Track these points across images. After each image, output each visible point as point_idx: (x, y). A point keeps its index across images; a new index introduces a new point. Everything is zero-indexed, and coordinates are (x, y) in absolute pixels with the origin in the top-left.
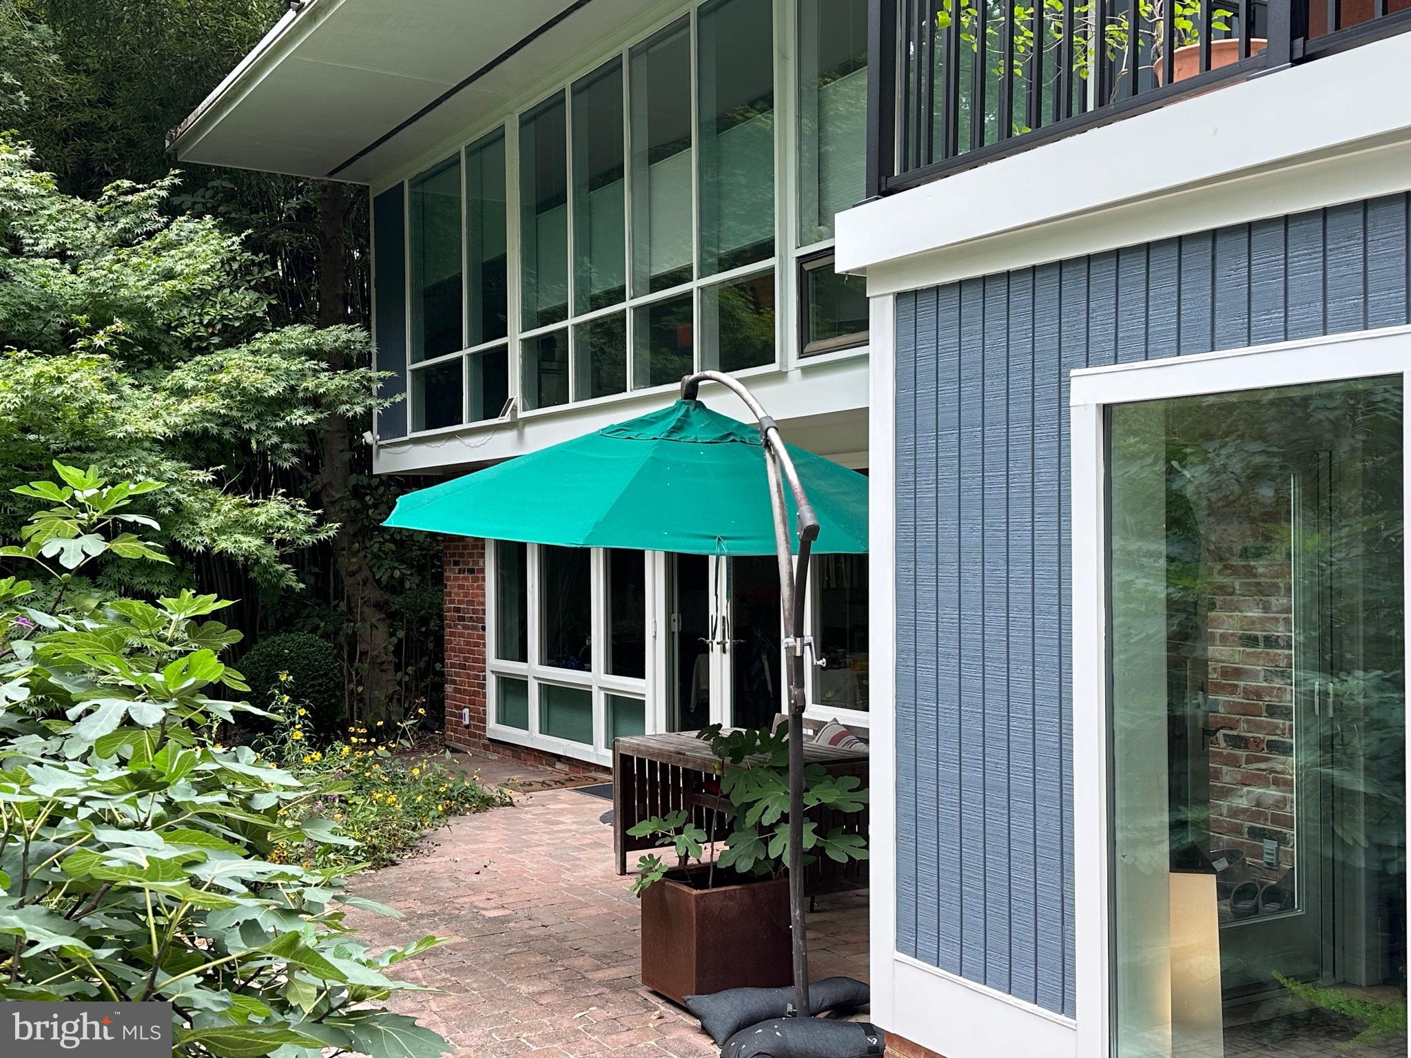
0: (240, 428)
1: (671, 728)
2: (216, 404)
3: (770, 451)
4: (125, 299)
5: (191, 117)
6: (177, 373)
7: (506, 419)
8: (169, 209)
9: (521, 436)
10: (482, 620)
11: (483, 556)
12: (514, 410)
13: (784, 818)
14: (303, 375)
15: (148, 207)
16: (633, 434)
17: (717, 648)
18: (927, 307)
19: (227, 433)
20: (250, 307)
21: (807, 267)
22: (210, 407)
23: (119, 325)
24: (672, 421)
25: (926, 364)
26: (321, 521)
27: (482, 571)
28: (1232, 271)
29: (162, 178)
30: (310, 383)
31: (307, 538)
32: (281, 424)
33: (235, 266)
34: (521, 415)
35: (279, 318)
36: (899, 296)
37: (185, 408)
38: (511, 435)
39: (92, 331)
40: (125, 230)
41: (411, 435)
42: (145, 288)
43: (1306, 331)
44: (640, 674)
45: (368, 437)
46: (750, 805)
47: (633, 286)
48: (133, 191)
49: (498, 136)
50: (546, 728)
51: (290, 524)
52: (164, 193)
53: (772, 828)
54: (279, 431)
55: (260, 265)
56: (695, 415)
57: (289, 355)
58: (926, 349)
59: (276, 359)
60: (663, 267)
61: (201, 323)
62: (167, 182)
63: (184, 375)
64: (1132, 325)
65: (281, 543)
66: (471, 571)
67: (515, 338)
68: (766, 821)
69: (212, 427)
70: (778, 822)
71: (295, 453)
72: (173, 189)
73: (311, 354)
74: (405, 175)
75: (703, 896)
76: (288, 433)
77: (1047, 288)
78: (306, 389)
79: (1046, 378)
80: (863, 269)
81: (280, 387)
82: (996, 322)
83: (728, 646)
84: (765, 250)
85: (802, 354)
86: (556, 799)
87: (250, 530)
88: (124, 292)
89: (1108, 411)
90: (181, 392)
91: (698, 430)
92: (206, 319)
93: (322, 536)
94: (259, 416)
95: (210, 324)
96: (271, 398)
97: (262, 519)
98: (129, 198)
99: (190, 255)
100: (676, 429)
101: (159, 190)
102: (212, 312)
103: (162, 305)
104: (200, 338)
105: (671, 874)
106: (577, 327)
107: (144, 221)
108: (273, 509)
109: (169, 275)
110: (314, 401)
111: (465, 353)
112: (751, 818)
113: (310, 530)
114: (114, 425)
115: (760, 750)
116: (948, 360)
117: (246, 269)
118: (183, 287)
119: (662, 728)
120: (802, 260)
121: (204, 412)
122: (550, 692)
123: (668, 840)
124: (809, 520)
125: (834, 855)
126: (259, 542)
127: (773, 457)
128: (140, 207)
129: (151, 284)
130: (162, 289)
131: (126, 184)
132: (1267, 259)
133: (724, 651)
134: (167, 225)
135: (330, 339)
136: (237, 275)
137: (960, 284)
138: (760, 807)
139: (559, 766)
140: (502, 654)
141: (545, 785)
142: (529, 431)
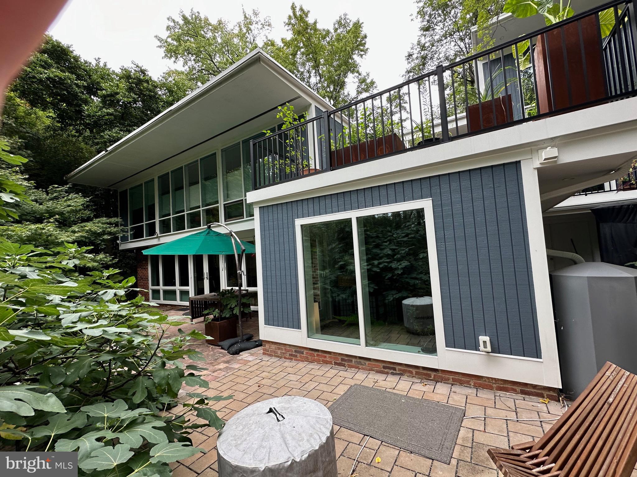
0: (90, 239)
1: (195, 295)
2: (85, 234)
4: (57, 211)
5: (72, 173)
6: (73, 228)
7: (156, 236)
8: (68, 192)
9: (159, 240)
10: (148, 279)
11: (148, 265)
12: (158, 234)
13: (236, 306)
14: (106, 228)
15: (62, 191)
16: (199, 235)
17: (206, 279)
18: (266, 209)
19: (87, 240)
20: (89, 214)
21: (226, 206)
22: (82, 235)
23: (57, 216)
24: (207, 232)
25: (266, 219)
26: (113, 259)
27: (148, 268)
28: (322, 203)
29: (66, 185)
30: (109, 230)
31: (110, 262)
32: (101, 239)
33: (85, 205)
34: (159, 235)
35: (96, 217)
36: (260, 207)
37: (76, 235)
38: (157, 239)
39: (50, 218)
40: (56, 196)
41: (130, 241)
42: (63, 209)
43: (335, 212)
44: (188, 285)
45: (118, 242)
46: (229, 304)
47: (186, 209)
48: (58, 187)
49: (153, 180)
50: (164, 299)
51: (106, 259)
52: (67, 188)
53: (234, 308)
54: (100, 240)
55: (92, 206)
56: (210, 232)
57: (103, 223)
58: (266, 216)
59: (100, 224)
60: (193, 205)
61: (76, 218)
62: (68, 186)
63: (75, 228)
64: (305, 211)
65: (102, 264)
66: (144, 269)
67: (157, 220)
68: (232, 307)
69: (84, 239)
71: (104, 245)
72: (69, 188)
73: (108, 223)
74: (128, 187)
75: (220, 323)
76: (104, 240)
77: (289, 206)
78: (108, 231)
79: (290, 221)
80: (253, 203)
81: (101, 230)
82: (280, 211)
83: (208, 278)
84: (217, 202)
85: (225, 221)
86: (171, 313)
87: (95, 261)
88: (57, 210)
89: (302, 226)
90: (74, 232)
91: (212, 234)
92: (77, 217)
93: (114, 262)
94: (95, 237)
95: (78, 218)
96: (99, 233)
97: (98, 259)
98: (57, 189)
99: (75, 202)
100: (208, 234)
101: (66, 187)
102: (79, 215)
103: (68, 212)
104: (76, 221)
105: (213, 320)
106: (173, 217)
107: (61, 194)
108: (101, 256)
109: (69, 206)
110: (110, 233)
111: (144, 223)
112: (229, 307)
113: (110, 261)
114: (57, 239)
115: (228, 294)
117: (88, 206)
118: (74, 208)
119: (193, 295)
120: (224, 205)
121: (81, 236)
122: (165, 292)
124: (244, 248)
125: (246, 312)
126: (98, 264)
127: (233, 237)
128: (60, 191)
129: (65, 208)
130: (69, 209)
131: (56, 186)
132: (328, 201)
134: (68, 196)
135: (113, 220)
136: (86, 207)
137: (272, 205)
138: (231, 304)
139: (168, 306)
140: (153, 285)
141: (167, 310)
142: (161, 239)
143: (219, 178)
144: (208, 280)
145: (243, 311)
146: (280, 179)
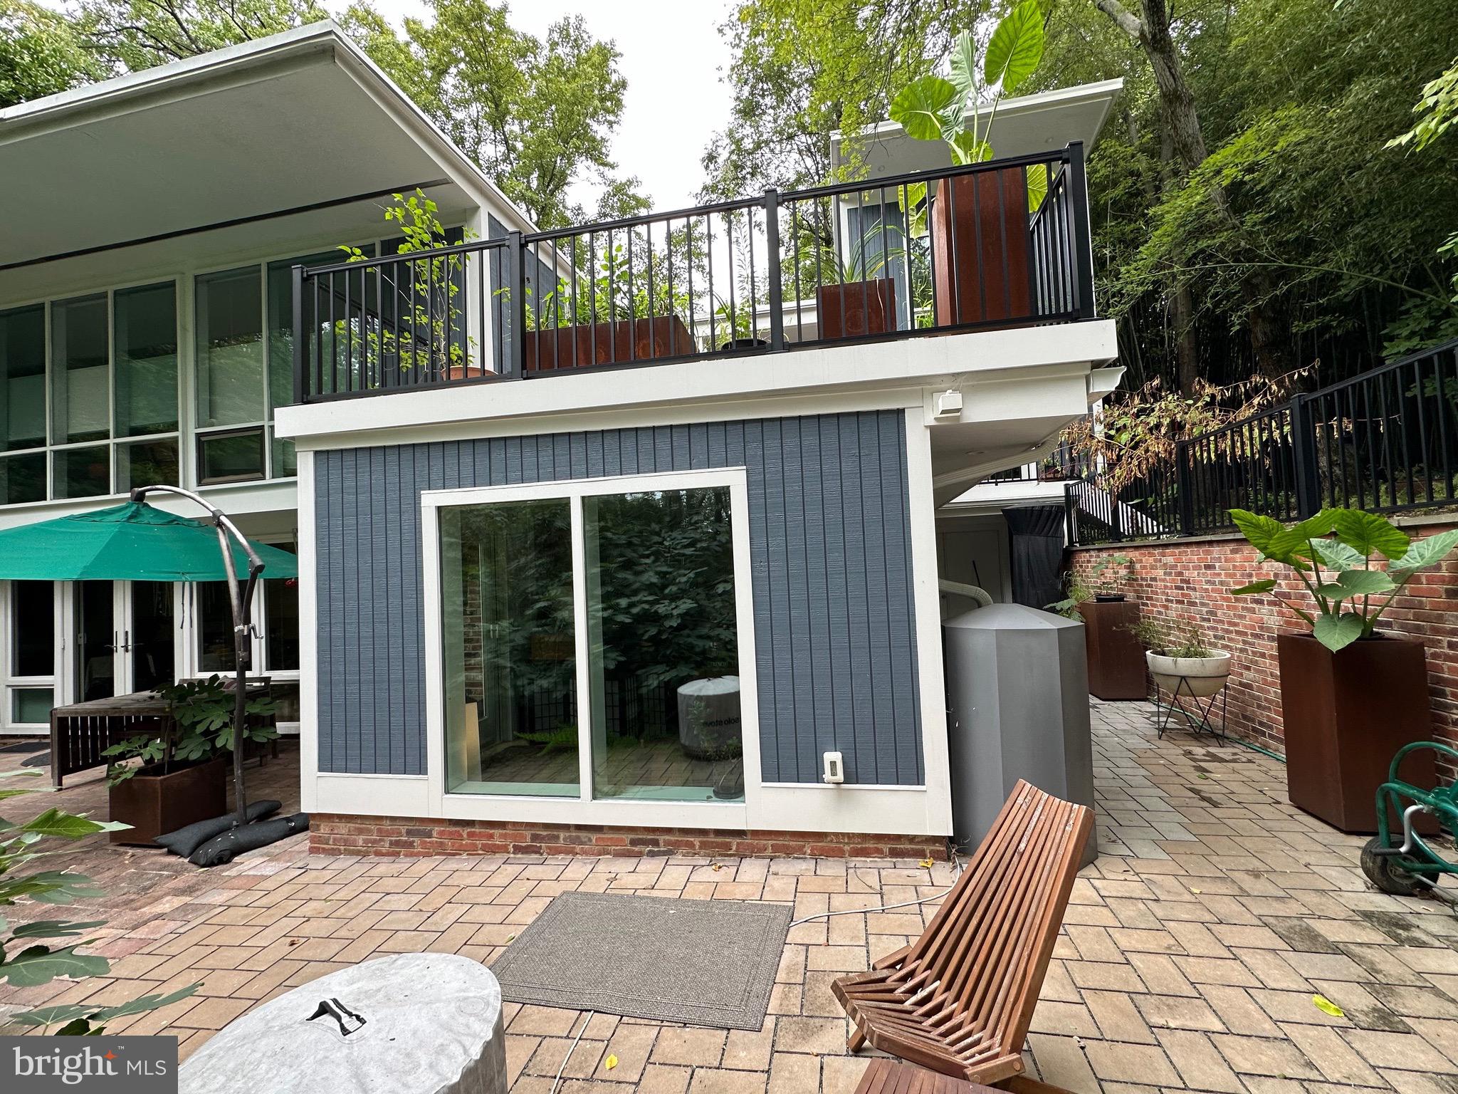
1: (77, 701)
3: (221, 528)
16: (97, 519)
17: (121, 650)
18: (335, 462)
21: (203, 439)
24: (129, 512)
25: (335, 484)
28: (498, 455)
36: (316, 453)
43: (531, 480)
44: (50, 672)
46: (201, 721)
47: (53, 438)
53: (217, 730)
56: (143, 511)
58: (335, 478)
64: (452, 473)
68: (213, 728)
70: (221, 728)
75: (165, 779)
79: (407, 493)
80: (293, 438)
83: (130, 648)
84: (174, 426)
85: (199, 484)
89: (439, 509)
91: (147, 517)
100: (131, 517)
105: (140, 772)
112: (200, 729)
115: (199, 692)
116: (350, 483)
119: (69, 701)
120: (198, 436)
123: (135, 753)
124: (259, 563)
125: (259, 739)
127: (223, 531)
132: (513, 451)
133: (127, 650)
138: (208, 721)
143: (184, 356)
144: (129, 656)
145: (249, 738)
146: (383, 384)
